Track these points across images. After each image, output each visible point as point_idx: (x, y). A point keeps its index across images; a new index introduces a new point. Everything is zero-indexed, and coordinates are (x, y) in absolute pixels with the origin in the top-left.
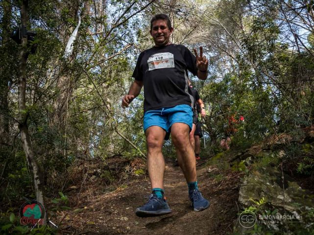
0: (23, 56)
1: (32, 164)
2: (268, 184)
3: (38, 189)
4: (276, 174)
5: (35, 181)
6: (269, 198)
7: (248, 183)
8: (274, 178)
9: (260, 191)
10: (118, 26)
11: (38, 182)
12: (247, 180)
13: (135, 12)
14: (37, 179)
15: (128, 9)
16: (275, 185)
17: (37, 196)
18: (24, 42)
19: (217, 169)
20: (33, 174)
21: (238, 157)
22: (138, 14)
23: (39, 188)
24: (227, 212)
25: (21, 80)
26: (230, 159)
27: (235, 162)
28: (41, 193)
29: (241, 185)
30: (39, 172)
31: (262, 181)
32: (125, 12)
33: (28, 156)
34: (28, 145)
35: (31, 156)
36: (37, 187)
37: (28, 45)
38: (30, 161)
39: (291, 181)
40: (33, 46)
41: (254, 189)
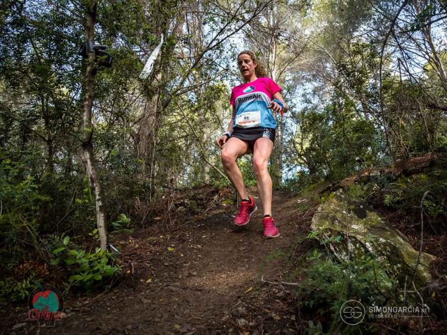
0: (89, 72)
1: (95, 185)
2: (344, 212)
3: (99, 212)
4: (355, 202)
5: (97, 202)
6: (342, 227)
7: (322, 210)
8: (352, 207)
9: (334, 219)
10: (211, 49)
11: (99, 204)
12: (322, 207)
13: (229, 33)
14: (98, 200)
15: (222, 31)
16: (352, 214)
17: (98, 219)
18: (91, 57)
19: (307, 201)
20: (95, 196)
21: (329, 188)
22: (233, 36)
23: (100, 210)
25: (87, 97)
26: (321, 190)
27: (326, 194)
28: (102, 215)
29: (316, 212)
30: (101, 193)
31: (338, 209)
32: (219, 34)
33: (91, 177)
34: (92, 165)
35: (93, 176)
36: (98, 209)
37: (96, 61)
38: (93, 182)
39: (371, 211)
40: (100, 61)
41: (328, 216)
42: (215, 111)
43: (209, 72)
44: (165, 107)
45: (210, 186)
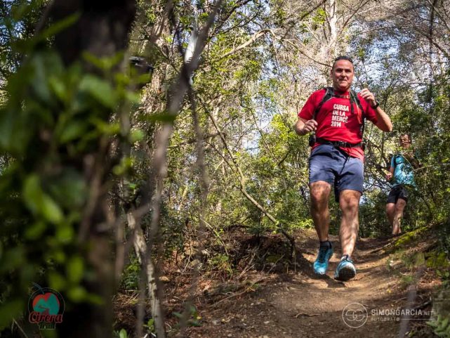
3: (153, 297)
5: (150, 285)
7: (444, 298)
10: (245, 3)
11: (154, 286)
12: (444, 294)
14: (152, 282)
17: (153, 307)
23: (155, 295)
24: (414, 335)
27: (433, 253)
28: (157, 301)
29: (436, 299)
30: (155, 272)
33: (140, 250)
36: (153, 294)
38: (142, 256)
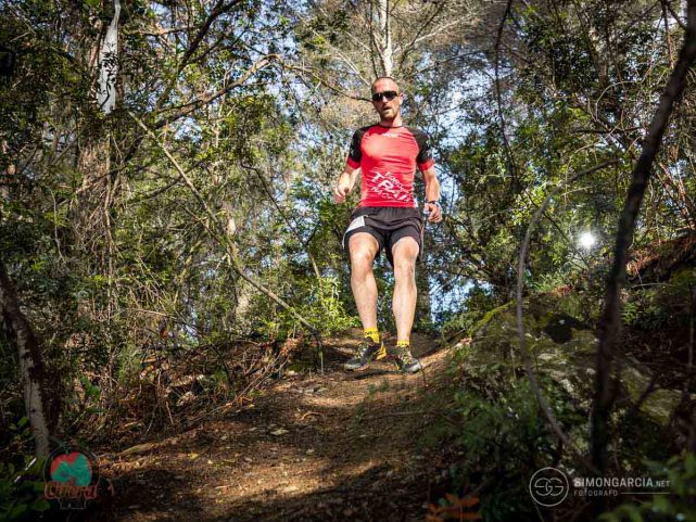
1: (14, 326)
2: (529, 335)
3: (28, 380)
5: (22, 362)
6: (522, 360)
7: (484, 335)
8: (544, 323)
11: (31, 363)
14: (26, 356)
16: (543, 336)
20: (16, 348)
28: (36, 386)
31: (516, 330)
33: (4, 310)
35: (9, 310)
36: (27, 374)
38: (9, 320)
39: (581, 328)
41: (495, 345)
42: (250, 161)
43: (226, 66)
44: (129, 157)
45: (255, 336)
